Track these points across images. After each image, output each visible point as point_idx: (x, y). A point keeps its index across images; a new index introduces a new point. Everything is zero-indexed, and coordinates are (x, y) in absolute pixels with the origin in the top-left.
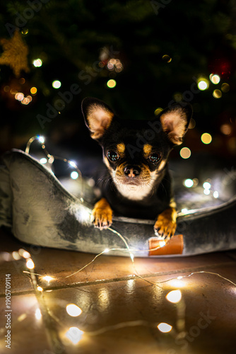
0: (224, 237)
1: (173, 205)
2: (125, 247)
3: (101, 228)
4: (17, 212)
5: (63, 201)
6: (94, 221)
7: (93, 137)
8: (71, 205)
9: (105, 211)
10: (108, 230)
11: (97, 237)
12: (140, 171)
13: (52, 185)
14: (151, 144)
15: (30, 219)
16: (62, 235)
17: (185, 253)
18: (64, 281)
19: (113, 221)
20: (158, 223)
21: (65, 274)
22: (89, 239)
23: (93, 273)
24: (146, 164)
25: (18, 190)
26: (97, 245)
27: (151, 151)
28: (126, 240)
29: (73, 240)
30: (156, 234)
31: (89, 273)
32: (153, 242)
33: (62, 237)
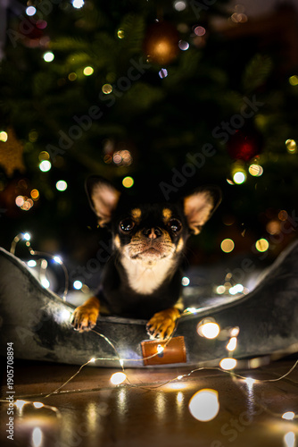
5: (39, 299)
8: (49, 304)
10: (91, 332)
11: (80, 341)
13: (28, 281)
16: (38, 340)
22: (70, 344)
29: (51, 346)
33: (38, 343)
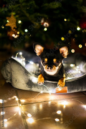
0: (81, 88)
1: (64, 76)
2: (48, 91)
3: (40, 85)
4: (13, 78)
5: (28, 76)
6: (38, 82)
7: (37, 55)
8: (30, 77)
9: (41, 79)
10: (42, 85)
11: (39, 87)
12: (52, 68)
13: (24, 70)
14: (56, 59)
15: (17, 81)
16: (28, 86)
17: (68, 92)
18: (28, 102)
19: (44, 82)
20: (59, 83)
21: (29, 99)
22: (36, 88)
23: (37, 99)
24: (54, 65)
25: (13, 72)
26: (39, 90)
27: (56, 61)
28: (48, 88)
29: (31, 88)
30: (58, 86)
31: (36, 99)
32: (57, 89)
33: (28, 87)
